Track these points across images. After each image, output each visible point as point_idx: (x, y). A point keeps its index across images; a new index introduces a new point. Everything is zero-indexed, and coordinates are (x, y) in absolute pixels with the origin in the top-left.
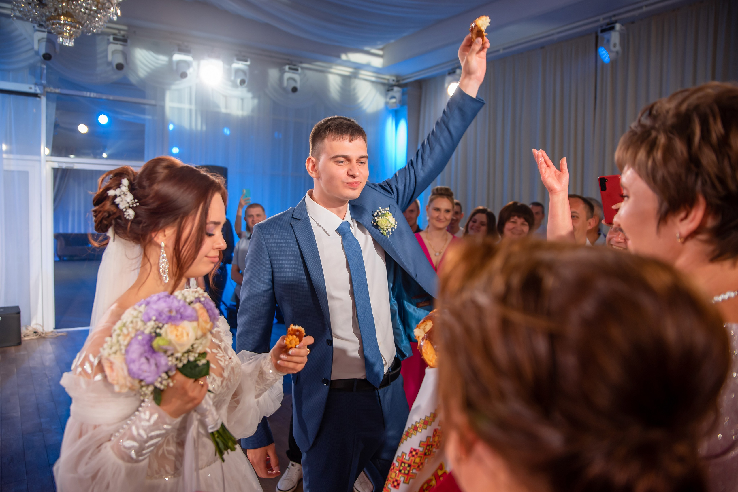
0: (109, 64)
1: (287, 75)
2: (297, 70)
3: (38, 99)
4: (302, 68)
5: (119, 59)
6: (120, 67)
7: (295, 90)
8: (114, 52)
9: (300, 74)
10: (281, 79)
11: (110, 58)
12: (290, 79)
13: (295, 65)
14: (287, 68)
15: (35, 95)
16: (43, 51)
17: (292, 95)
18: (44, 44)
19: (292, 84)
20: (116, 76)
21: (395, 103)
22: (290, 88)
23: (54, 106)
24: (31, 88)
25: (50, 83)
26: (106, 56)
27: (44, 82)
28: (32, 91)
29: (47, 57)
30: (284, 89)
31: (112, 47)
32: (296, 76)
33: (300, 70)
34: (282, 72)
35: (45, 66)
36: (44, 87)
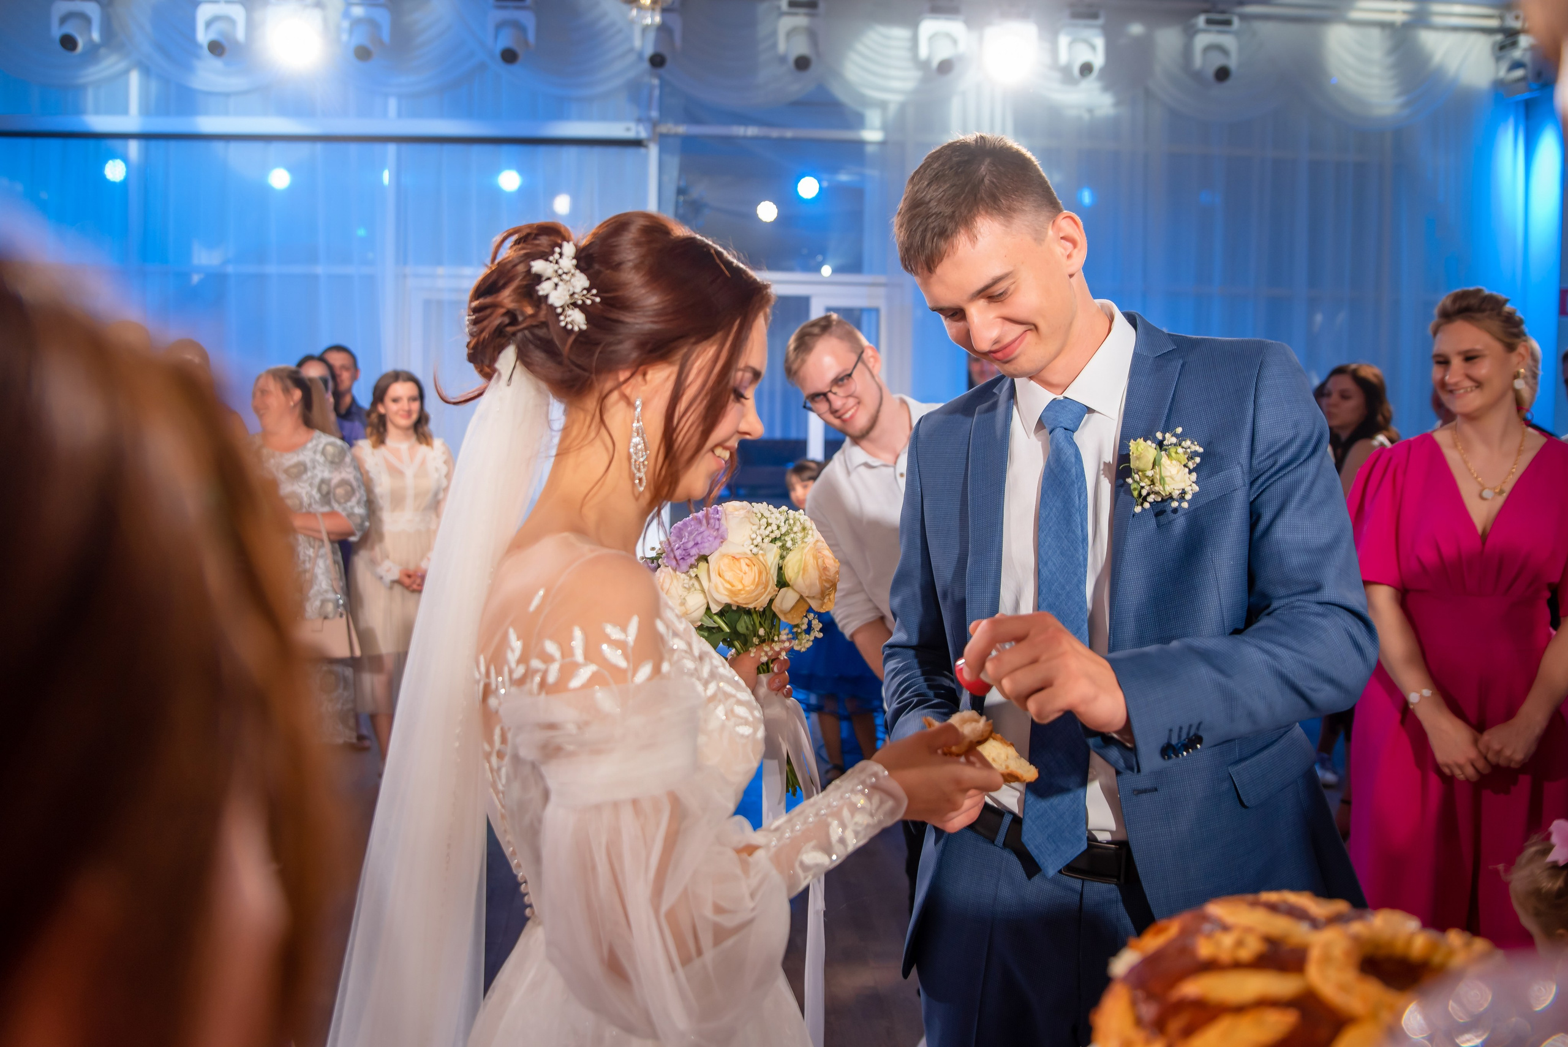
0: (783, 59)
1: (1202, 40)
2: (1228, 23)
3: (642, 150)
4: (1244, 17)
5: (801, 47)
6: (802, 63)
7: (1223, 74)
8: (790, 33)
9: (1236, 34)
10: (1187, 51)
11: (782, 47)
12: (1209, 48)
13: (1223, 12)
14: (1201, 20)
15: (637, 143)
16: (649, 51)
17: (1220, 90)
18: (651, 36)
19: (1218, 61)
20: (797, 86)
21: (1523, 79)
22: (1211, 71)
23: (674, 162)
24: (628, 129)
25: (665, 113)
26: (774, 45)
27: (654, 114)
28: (631, 135)
29: (657, 61)
30: (1197, 76)
31: (787, 23)
32: (1227, 40)
33: (1236, 23)
34: (1191, 32)
35: (656, 82)
36: (655, 124)
